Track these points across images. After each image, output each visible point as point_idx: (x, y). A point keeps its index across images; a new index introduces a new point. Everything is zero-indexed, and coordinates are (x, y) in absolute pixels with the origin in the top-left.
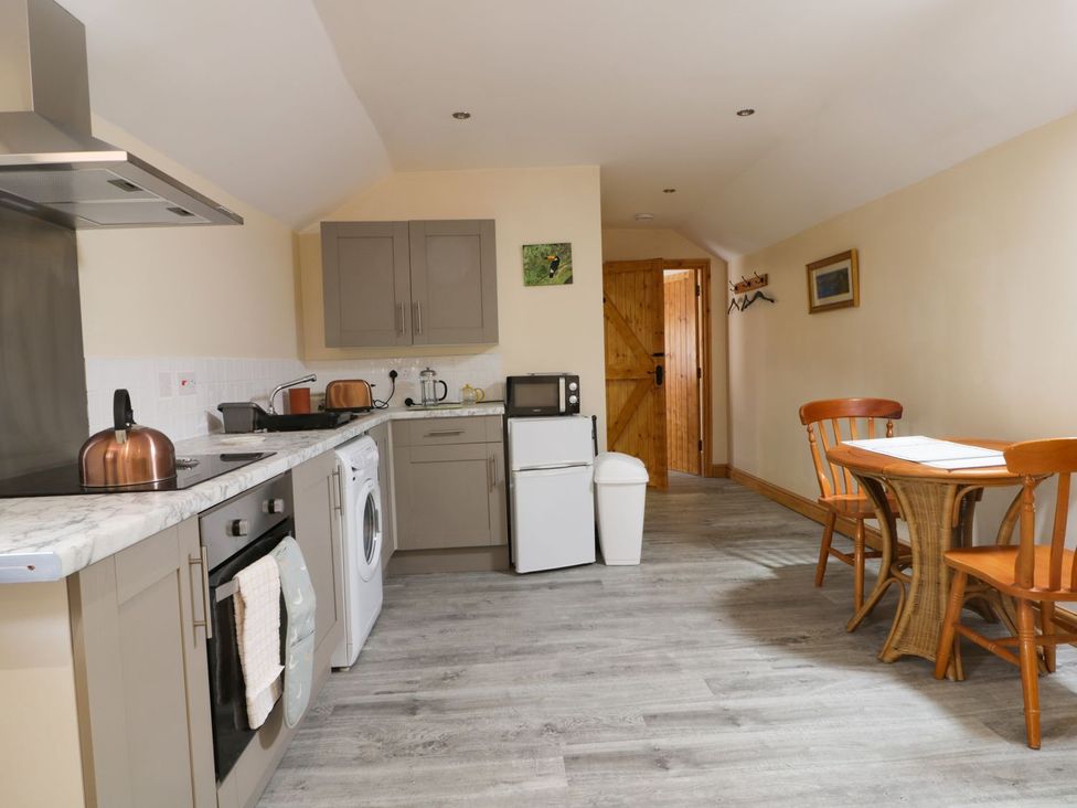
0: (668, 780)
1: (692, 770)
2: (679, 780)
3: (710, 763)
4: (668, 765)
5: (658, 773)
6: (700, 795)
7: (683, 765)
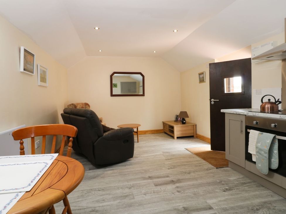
0: (182, 204)
1: (177, 207)
2: (179, 205)
3: (172, 210)
4: (183, 209)
5: (185, 206)
6: (173, 201)
7: (179, 209)
